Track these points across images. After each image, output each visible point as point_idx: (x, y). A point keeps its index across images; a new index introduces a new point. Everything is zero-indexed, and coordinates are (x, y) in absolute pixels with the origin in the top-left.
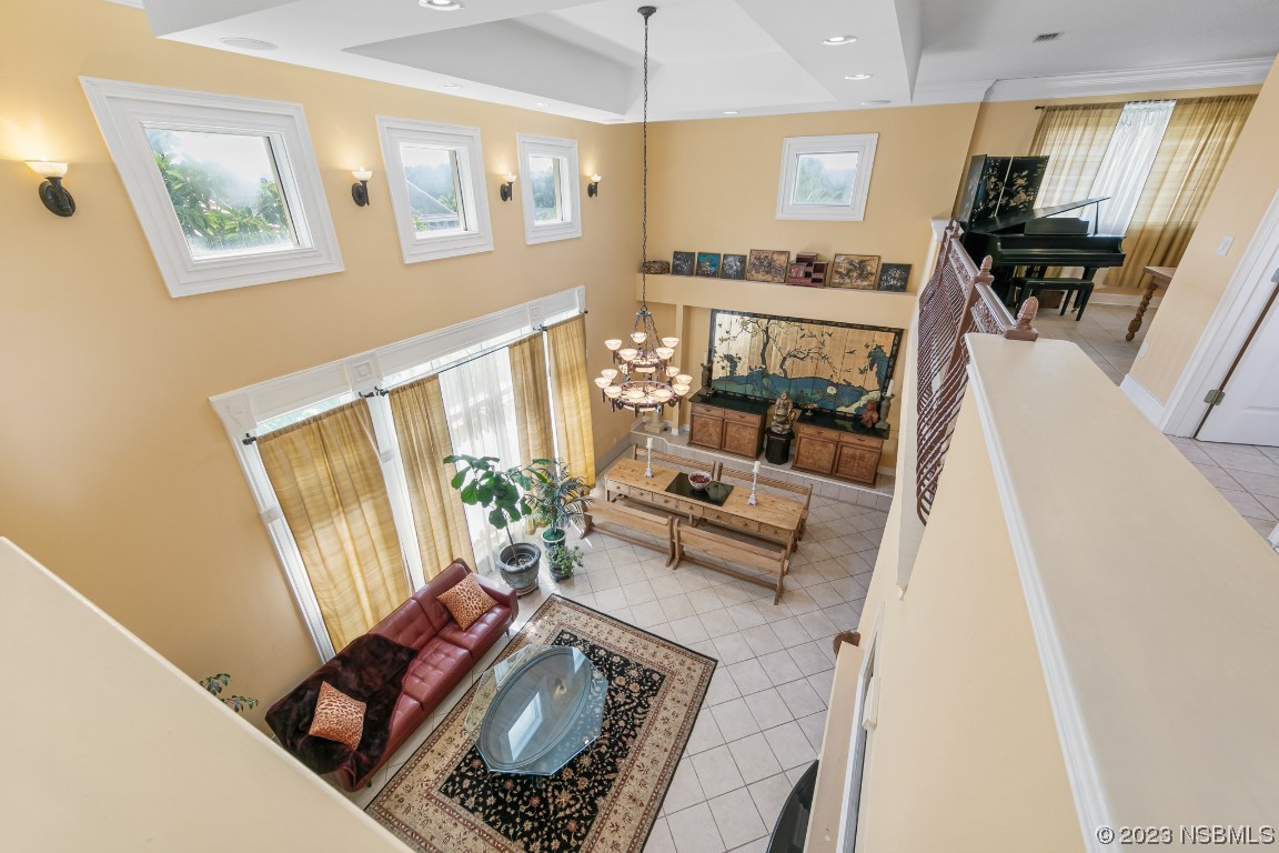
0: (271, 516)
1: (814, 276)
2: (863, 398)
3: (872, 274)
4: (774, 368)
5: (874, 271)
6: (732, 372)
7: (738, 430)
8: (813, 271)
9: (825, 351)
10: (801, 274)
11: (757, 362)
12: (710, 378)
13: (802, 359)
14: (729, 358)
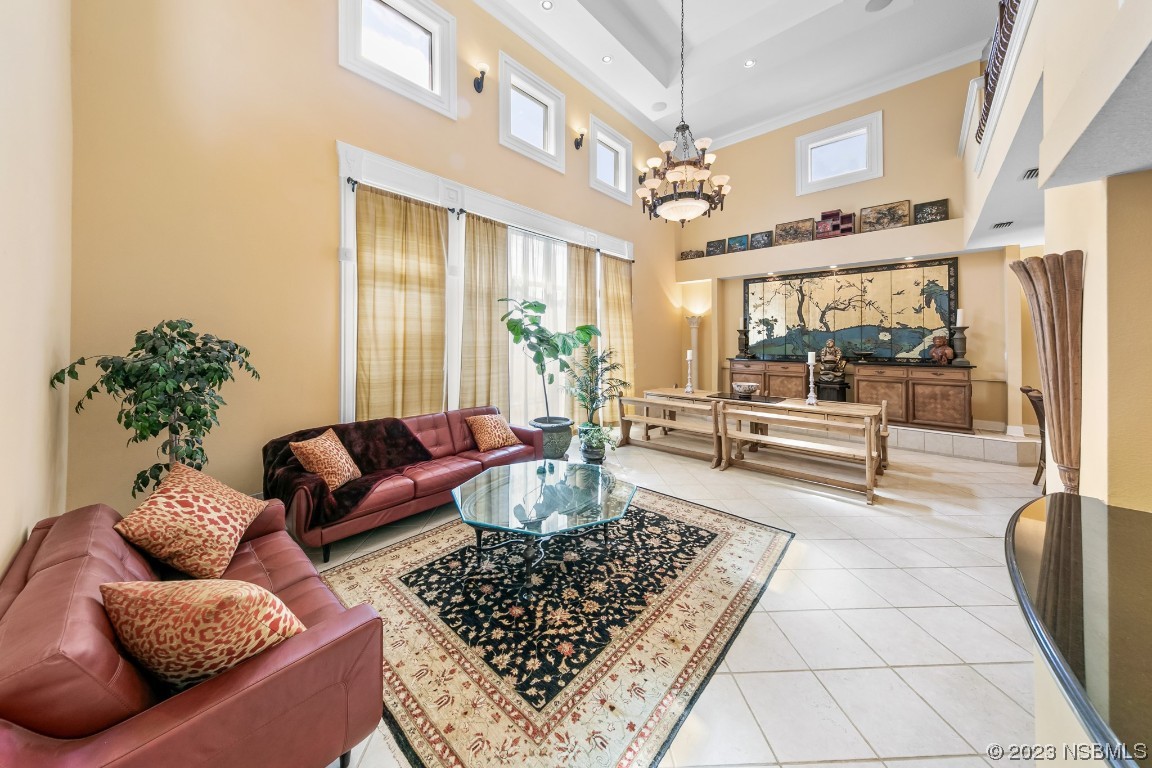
0: (347, 257)
1: (842, 227)
2: (926, 339)
3: (904, 216)
4: (813, 323)
5: (906, 213)
6: (769, 335)
7: (782, 382)
8: (840, 223)
9: (868, 297)
10: (829, 228)
11: (795, 321)
12: (747, 344)
13: (843, 310)
14: (765, 322)
